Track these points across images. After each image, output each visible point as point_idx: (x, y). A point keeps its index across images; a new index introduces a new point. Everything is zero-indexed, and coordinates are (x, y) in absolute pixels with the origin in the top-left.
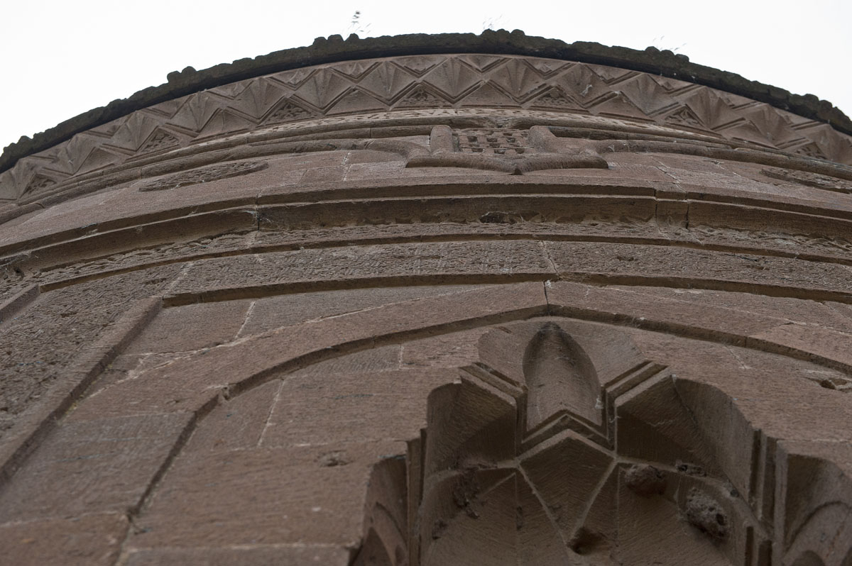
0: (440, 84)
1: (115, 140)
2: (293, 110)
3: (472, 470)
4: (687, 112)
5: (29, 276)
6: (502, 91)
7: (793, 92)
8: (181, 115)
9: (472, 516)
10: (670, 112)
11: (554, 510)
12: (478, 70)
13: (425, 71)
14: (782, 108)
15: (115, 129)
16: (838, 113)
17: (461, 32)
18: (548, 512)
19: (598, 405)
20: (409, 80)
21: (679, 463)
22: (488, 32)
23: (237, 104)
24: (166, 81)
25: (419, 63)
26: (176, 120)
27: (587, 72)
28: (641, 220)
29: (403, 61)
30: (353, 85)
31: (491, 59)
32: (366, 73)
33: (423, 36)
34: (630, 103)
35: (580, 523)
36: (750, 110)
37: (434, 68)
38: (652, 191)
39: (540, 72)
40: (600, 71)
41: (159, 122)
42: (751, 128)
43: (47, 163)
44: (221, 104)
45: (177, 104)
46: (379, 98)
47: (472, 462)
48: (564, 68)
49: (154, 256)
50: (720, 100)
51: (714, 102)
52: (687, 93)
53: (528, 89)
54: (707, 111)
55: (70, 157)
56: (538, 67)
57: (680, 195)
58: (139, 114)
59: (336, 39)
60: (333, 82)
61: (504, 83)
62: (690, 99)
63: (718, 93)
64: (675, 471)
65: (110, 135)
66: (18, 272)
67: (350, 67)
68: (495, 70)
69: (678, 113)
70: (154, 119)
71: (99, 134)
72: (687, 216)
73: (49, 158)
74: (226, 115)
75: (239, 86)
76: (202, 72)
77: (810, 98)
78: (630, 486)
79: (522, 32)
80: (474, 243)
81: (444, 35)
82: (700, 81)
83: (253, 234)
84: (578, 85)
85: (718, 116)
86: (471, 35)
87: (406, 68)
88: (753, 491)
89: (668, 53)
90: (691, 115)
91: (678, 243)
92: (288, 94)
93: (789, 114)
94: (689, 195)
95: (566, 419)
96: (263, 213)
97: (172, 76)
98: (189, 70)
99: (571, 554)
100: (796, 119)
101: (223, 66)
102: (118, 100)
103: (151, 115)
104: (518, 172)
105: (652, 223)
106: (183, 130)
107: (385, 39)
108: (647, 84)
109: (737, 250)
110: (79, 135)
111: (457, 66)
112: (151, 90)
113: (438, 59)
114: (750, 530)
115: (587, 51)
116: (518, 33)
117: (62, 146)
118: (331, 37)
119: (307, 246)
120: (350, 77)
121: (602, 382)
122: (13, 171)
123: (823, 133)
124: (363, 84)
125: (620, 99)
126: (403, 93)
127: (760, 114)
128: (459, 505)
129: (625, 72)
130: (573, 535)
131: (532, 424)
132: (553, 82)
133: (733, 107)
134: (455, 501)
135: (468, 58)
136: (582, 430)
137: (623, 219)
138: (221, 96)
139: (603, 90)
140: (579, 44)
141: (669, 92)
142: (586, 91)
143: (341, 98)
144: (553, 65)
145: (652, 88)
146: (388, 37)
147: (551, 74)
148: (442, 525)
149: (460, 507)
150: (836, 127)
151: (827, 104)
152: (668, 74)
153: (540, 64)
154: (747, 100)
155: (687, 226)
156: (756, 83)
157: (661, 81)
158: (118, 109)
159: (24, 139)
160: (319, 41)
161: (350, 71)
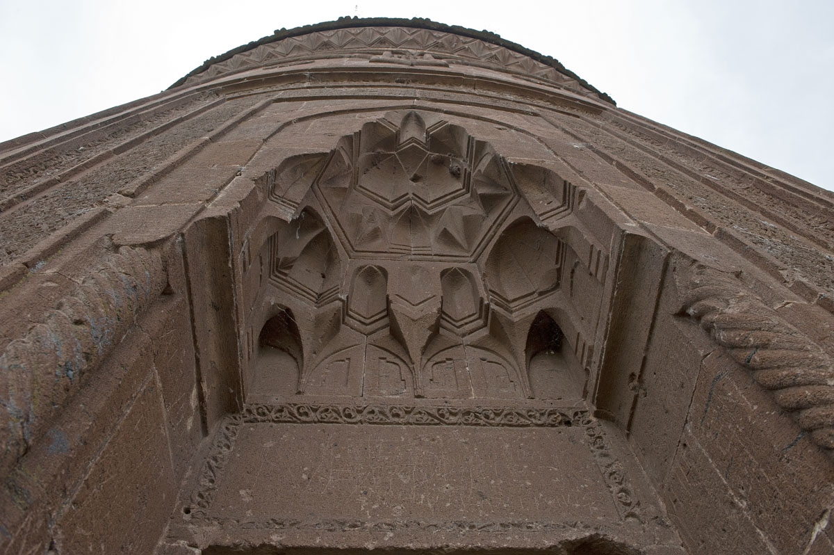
0: (391, 38)
1: (251, 58)
2: (328, 47)
3: (379, 153)
4: (495, 57)
5: (221, 96)
6: (418, 43)
7: (543, 54)
8: (279, 48)
9: (378, 168)
10: (488, 57)
11: (406, 169)
12: (408, 33)
13: (386, 33)
14: (537, 60)
15: (251, 53)
16: (560, 65)
17: (403, 18)
18: (404, 169)
19: (425, 135)
20: (378, 36)
21: (449, 154)
22: (415, 18)
23: (304, 44)
24: (273, 34)
25: (384, 30)
26: (278, 50)
27: (455, 37)
28: (457, 85)
29: (377, 29)
30: (353, 37)
31: (415, 30)
32: (360, 33)
33: (387, 18)
34: (471, 52)
35: (414, 173)
36: (523, 59)
37: (390, 32)
38: (462, 75)
39: (435, 37)
40: (461, 38)
41: (270, 50)
42: (521, 66)
43: (223, 67)
44: (297, 43)
45: (278, 44)
46: (365, 44)
47: (379, 150)
48: (445, 35)
49: (269, 89)
50: (510, 54)
51: (507, 54)
52: (496, 50)
53: (429, 43)
54: (504, 57)
55: (232, 64)
56: (435, 34)
57: (473, 77)
58: (262, 47)
59: (348, 18)
60: (345, 36)
61: (419, 40)
62: (497, 52)
63: (511, 51)
64: (447, 156)
65: (249, 56)
66: (217, 95)
67: (353, 30)
68: (415, 35)
69: (491, 57)
70: (268, 49)
71: (245, 55)
72: (475, 85)
73: (224, 65)
74: (299, 48)
75: (305, 37)
76: (289, 30)
77: (550, 58)
78: (432, 161)
79: (429, 20)
80: (391, 89)
81: (395, 19)
82: (503, 46)
83: (307, 83)
84: (451, 43)
85: (508, 60)
86: (408, 19)
87: (378, 32)
88: (467, 157)
89: (492, 33)
90: (497, 59)
91: (469, 93)
92: (326, 40)
93: (539, 63)
94: (476, 77)
95: (413, 139)
96: (311, 75)
97: (276, 32)
98: (283, 29)
99: (411, 181)
100: (542, 65)
101: (298, 28)
102: (252, 42)
103: (266, 47)
104: (412, 65)
105: (461, 87)
106: (280, 54)
107: (370, 19)
108: (480, 45)
109: (491, 97)
110: (236, 55)
111: (399, 31)
112: (266, 38)
113: (392, 29)
114: (466, 169)
115: (457, 30)
116: (428, 20)
117: (228, 61)
118: (346, 17)
119: (328, 87)
120: (353, 34)
121: (427, 127)
122: (208, 70)
123: (551, 71)
124: (358, 37)
125: (467, 50)
126: (375, 41)
127: (526, 61)
128: (374, 164)
129: (471, 39)
130: (412, 176)
131: (401, 141)
132: (440, 41)
133: (516, 58)
134: (373, 163)
135: (405, 29)
136: (419, 144)
137: (450, 85)
138: (297, 40)
139: (461, 45)
140: (454, 27)
141: (490, 49)
142: (454, 46)
143: (348, 42)
144: (441, 34)
145: (482, 47)
146: (371, 18)
147: (440, 38)
148: (367, 170)
149: (374, 165)
150: (557, 70)
151: (556, 61)
152: (490, 42)
153: (436, 34)
154: (522, 55)
155: (475, 89)
156: (528, 49)
157: (487, 44)
158: (253, 45)
159: (212, 58)
160: (341, 19)
161: (353, 32)
